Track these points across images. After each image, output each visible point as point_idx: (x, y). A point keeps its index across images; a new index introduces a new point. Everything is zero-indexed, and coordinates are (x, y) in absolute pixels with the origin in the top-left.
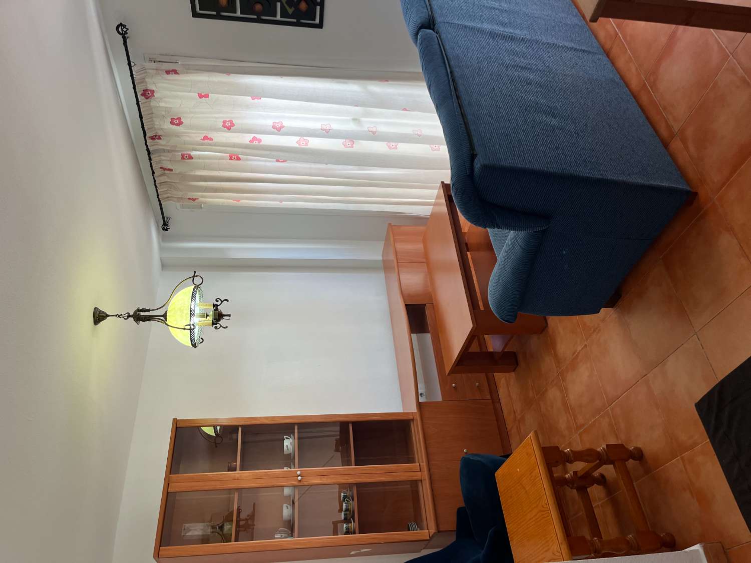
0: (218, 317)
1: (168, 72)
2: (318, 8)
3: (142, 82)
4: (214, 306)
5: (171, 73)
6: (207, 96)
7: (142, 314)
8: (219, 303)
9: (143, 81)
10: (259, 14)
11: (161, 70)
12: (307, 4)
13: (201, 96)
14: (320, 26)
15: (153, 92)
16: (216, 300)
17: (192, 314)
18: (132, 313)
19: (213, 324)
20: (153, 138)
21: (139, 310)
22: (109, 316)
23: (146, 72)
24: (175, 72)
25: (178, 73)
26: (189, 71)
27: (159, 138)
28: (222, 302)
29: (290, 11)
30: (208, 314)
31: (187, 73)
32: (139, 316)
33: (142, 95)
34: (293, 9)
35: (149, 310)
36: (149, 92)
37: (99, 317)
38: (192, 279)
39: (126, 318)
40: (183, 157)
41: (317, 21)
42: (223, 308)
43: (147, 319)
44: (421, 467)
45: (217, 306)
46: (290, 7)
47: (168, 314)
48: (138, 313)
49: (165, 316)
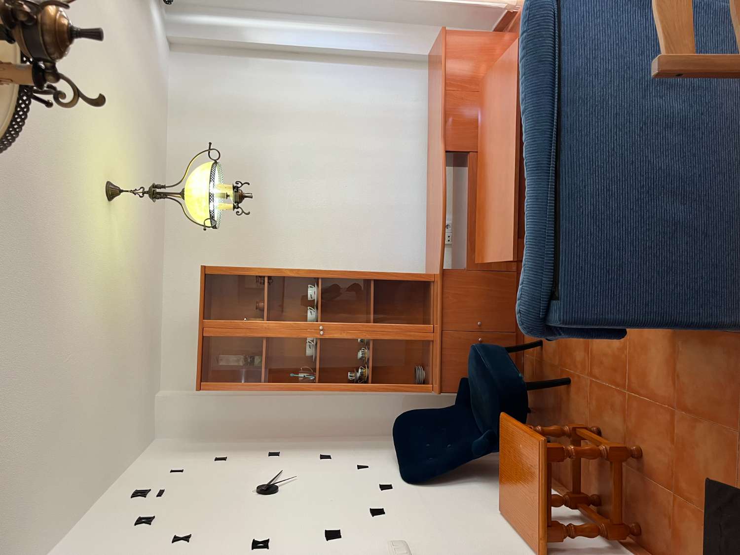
0: (240, 198)
4: (234, 188)
7: (158, 190)
8: (239, 185)
16: (236, 183)
17: (211, 197)
18: (147, 189)
19: (234, 207)
21: (155, 186)
22: (122, 191)
28: (242, 184)
30: (228, 194)
35: (164, 187)
37: (112, 192)
38: (208, 152)
39: (141, 194)
42: (244, 190)
43: (165, 196)
44: (435, 328)
45: (238, 187)
47: (185, 193)
48: (153, 189)
49: (182, 194)
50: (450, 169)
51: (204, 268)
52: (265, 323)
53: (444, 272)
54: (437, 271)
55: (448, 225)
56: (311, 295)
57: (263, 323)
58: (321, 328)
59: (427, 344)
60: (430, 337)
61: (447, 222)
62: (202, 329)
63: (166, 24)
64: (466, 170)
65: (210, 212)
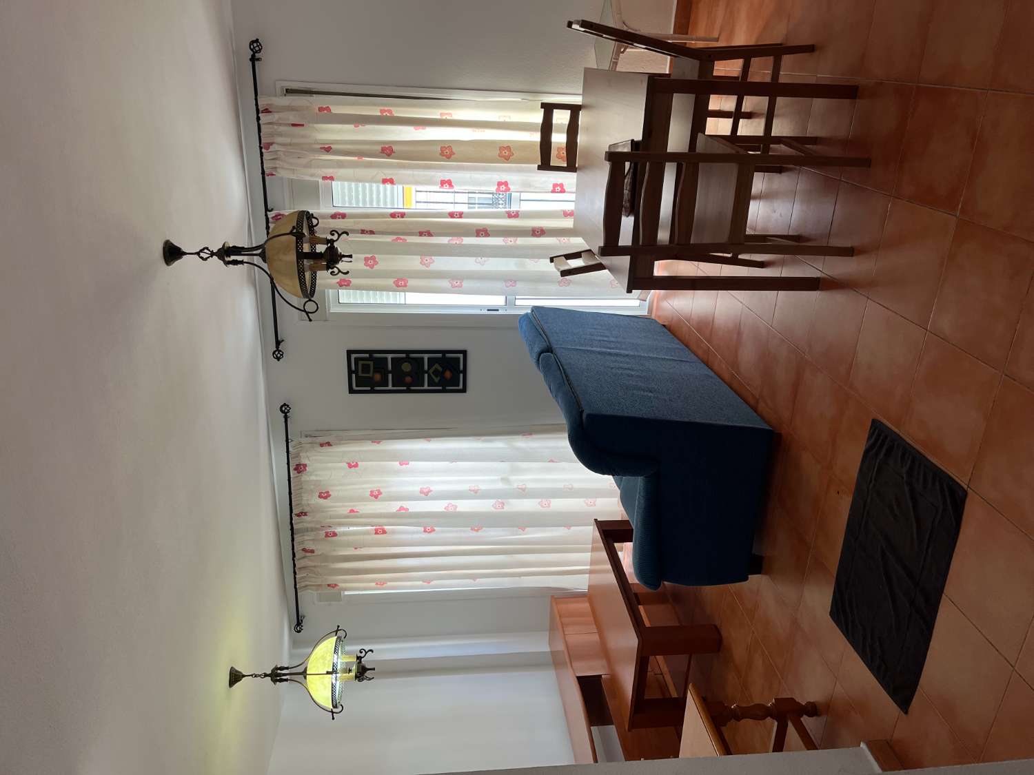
0: (362, 669)
1: (322, 445)
2: (461, 375)
3: (297, 457)
4: (357, 658)
5: (325, 445)
6: (356, 466)
9: (297, 455)
10: (408, 385)
11: (316, 443)
12: (451, 372)
13: (350, 466)
14: (464, 390)
15: (305, 466)
20: (298, 515)
22: (244, 676)
23: (301, 447)
24: (329, 444)
25: (331, 445)
26: (342, 442)
27: (305, 514)
28: (366, 653)
29: (437, 380)
30: (351, 669)
31: (340, 444)
32: (276, 676)
33: (295, 469)
34: (439, 378)
36: (301, 467)
37: (235, 677)
40: (327, 535)
41: (461, 387)
45: (362, 658)
46: (437, 377)
47: (307, 671)
48: (275, 671)
49: (304, 673)
50: (595, 730)
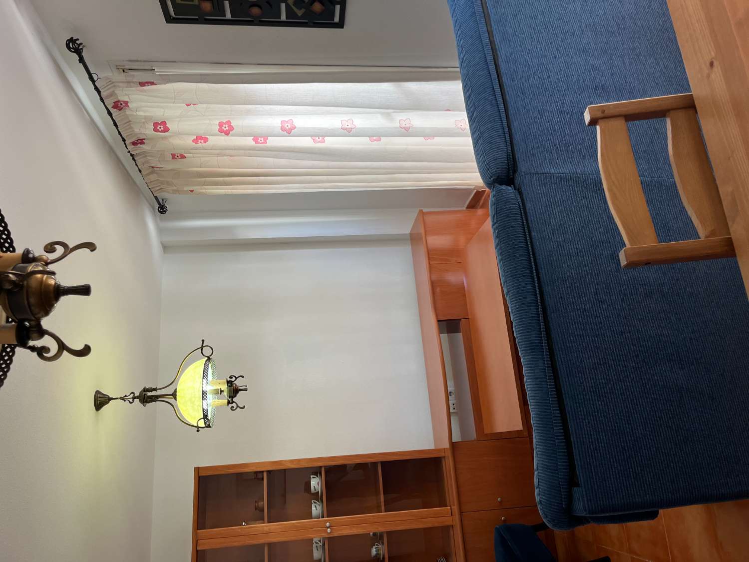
0: (234, 391)
1: (142, 84)
4: (228, 382)
5: (146, 85)
7: (149, 394)
8: (233, 379)
9: (112, 94)
10: (257, 17)
11: (133, 82)
12: (323, 4)
14: (340, 25)
15: (126, 103)
16: (230, 378)
17: (204, 394)
18: (137, 394)
19: (229, 403)
20: (134, 144)
21: (146, 390)
22: (112, 399)
23: (115, 85)
24: (151, 83)
25: (155, 84)
27: (142, 143)
28: (236, 378)
29: (300, 13)
30: (222, 389)
32: (146, 397)
33: (114, 107)
34: (303, 10)
35: (155, 390)
36: (122, 103)
37: (101, 401)
38: (200, 349)
39: (131, 400)
40: (173, 156)
41: (337, 19)
42: (239, 383)
43: (155, 399)
44: (453, 510)
45: (232, 382)
46: (300, 9)
47: (177, 394)
48: (144, 393)
49: (174, 395)
50: (444, 336)
51: (198, 470)
52: (266, 526)
53: (453, 445)
54: (446, 445)
55: (450, 392)
56: (314, 487)
57: (263, 526)
58: (328, 524)
59: (446, 530)
60: (448, 521)
61: (450, 389)
62: (196, 541)
63: (161, 231)
64: (460, 336)
65: (204, 412)
